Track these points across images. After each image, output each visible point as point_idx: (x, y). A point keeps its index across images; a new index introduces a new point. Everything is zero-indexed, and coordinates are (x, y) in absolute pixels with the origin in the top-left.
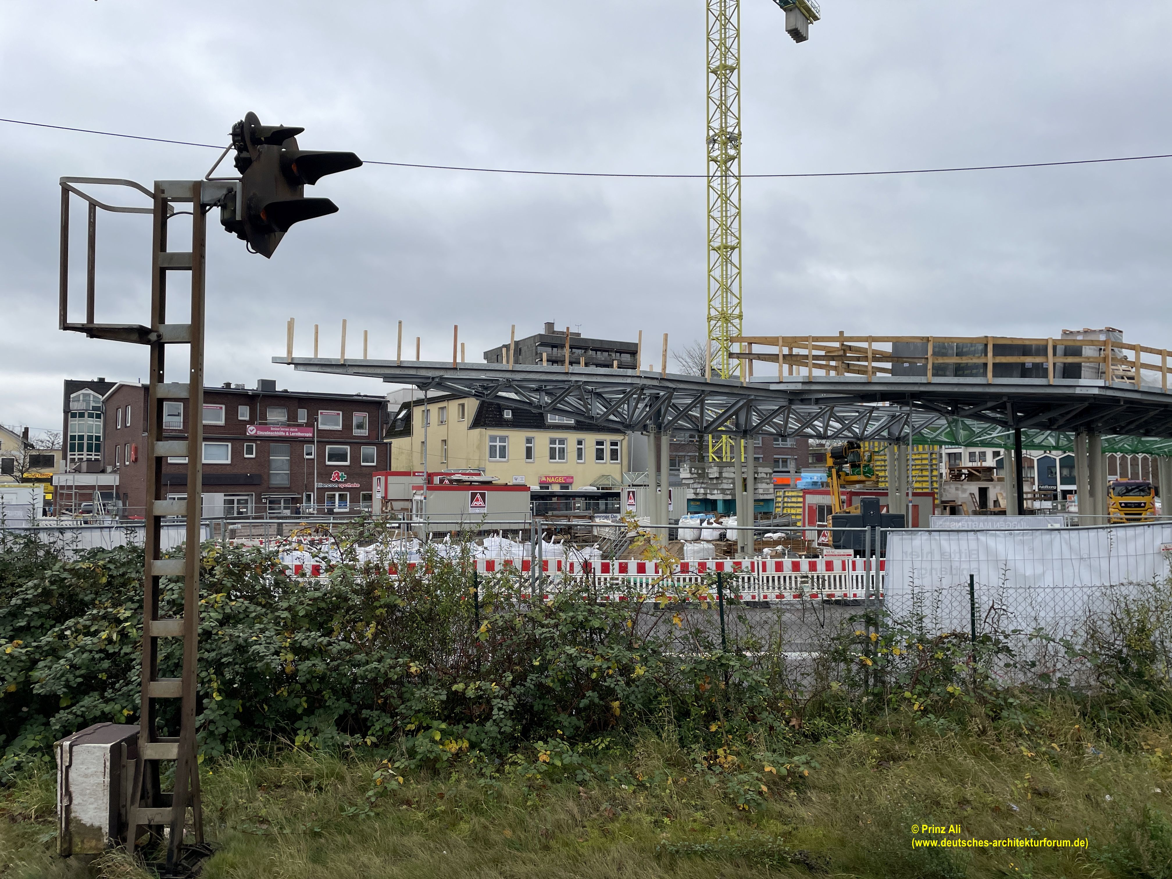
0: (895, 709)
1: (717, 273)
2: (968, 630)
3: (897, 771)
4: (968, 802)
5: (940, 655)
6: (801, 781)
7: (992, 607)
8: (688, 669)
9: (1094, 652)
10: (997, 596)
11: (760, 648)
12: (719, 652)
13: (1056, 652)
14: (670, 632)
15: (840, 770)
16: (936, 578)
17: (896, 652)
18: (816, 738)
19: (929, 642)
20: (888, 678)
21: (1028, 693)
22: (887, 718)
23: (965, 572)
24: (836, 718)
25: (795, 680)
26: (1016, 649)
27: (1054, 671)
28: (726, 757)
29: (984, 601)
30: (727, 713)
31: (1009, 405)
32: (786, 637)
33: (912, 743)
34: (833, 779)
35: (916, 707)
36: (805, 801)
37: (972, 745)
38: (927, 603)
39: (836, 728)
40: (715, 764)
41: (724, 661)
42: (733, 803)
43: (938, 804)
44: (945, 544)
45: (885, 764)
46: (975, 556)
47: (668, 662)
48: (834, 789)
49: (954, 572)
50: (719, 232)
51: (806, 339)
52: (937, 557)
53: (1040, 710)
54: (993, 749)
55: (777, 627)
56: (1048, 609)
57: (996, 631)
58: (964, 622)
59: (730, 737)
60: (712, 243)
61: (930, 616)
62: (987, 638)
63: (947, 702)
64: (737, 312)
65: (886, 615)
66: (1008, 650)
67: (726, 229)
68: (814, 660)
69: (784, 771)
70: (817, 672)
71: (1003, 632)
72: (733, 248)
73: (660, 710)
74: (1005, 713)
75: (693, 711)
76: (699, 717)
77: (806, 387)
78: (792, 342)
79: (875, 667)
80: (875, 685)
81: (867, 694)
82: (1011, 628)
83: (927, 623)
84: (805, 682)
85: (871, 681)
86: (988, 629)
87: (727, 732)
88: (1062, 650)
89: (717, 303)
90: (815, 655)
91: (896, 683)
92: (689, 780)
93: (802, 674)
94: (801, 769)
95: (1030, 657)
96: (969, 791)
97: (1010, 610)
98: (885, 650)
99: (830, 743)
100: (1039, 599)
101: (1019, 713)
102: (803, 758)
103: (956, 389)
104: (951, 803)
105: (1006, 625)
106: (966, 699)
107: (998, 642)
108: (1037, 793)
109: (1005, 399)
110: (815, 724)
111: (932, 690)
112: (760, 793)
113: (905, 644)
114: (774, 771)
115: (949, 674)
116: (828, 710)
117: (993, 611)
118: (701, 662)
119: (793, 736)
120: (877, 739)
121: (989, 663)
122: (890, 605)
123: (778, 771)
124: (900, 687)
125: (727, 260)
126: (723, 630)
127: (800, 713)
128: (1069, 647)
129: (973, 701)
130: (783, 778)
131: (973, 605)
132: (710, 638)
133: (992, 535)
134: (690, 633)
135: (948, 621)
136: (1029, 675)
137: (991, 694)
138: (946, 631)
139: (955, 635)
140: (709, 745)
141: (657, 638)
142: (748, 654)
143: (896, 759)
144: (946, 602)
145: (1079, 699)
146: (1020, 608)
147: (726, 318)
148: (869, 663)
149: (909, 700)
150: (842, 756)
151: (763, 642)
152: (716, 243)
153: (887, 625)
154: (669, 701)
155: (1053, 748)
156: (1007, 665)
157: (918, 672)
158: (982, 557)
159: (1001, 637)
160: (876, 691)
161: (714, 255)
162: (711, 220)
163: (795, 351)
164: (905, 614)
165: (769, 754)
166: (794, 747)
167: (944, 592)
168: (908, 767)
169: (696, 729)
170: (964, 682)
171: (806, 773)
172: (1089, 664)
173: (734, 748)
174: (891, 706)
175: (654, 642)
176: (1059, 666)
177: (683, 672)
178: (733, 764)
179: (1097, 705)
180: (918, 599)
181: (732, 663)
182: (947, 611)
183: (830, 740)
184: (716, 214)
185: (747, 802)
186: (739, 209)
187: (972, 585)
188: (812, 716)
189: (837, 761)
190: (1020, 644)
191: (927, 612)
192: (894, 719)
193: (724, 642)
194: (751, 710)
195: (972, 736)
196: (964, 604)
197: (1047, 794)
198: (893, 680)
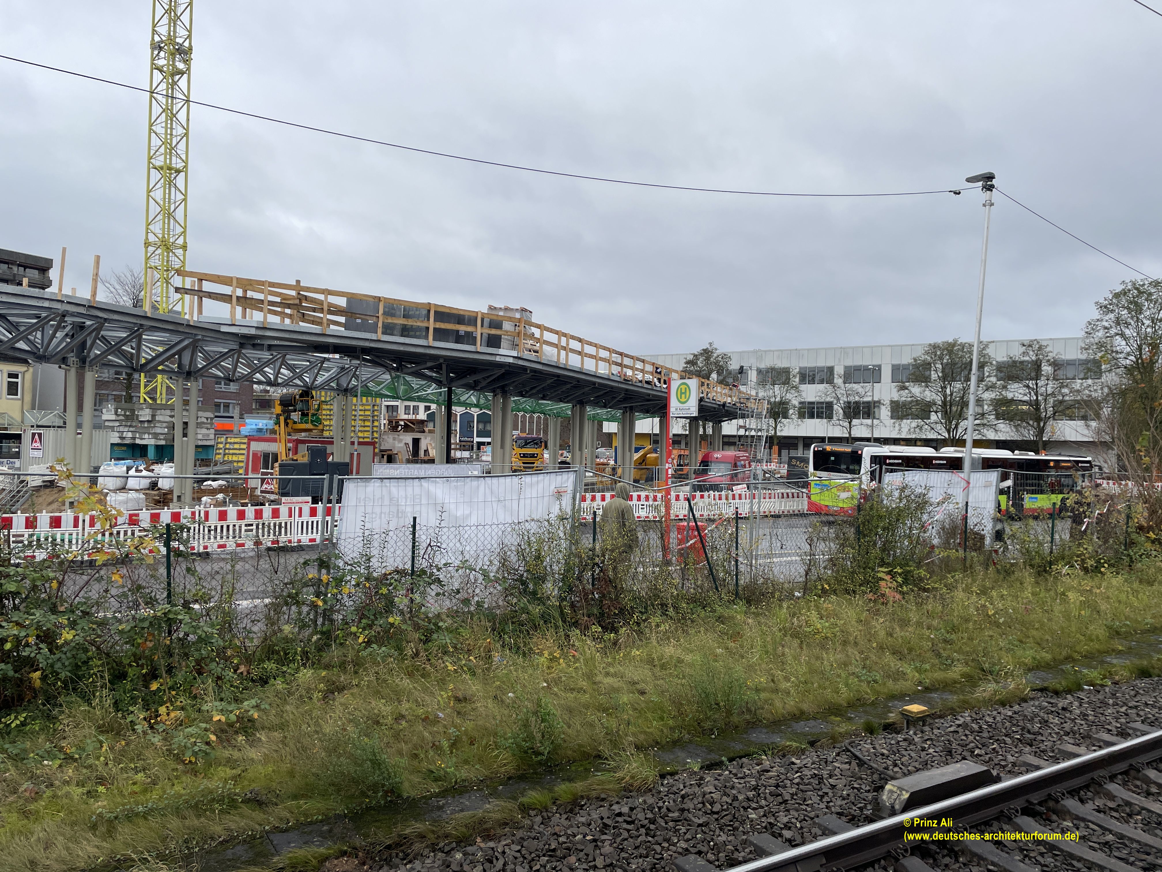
0: (341, 644)
1: (158, 194)
2: (408, 566)
3: (342, 700)
4: (403, 717)
5: (384, 591)
6: (250, 724)
7: (430, 545)
8: (129, 628)
9: (504, 577)
10: (433, 534)
11: (209, 599)
12: (163, 607)
13: (476, 580)
14: (106, 591)
15: (288, 708)
16: (384, 521)
17: (346, 591)
18: (264, 681)
19: (375, 579)
20: (335, 617)
21: (453, 616)
22: (335, 653)
23: (409, 515)
24: (285, 659)
25: (245, 628)
26: (445, 580)
27: (473, 597)
28: (168, 714)
29: (423, 539)
30: (170, 670)
31: (444, 367)
32: (238, 586)
33: (356, 673)
34: (282, 717)
35: (360, 640)
36: (253, 743)
37: (408, 667)
38: (376, 544)
39: (285, 669)
40: (157, 723)
41: (171, 616)
42: (178, 759)
43: (378, 723)
44: (394, 490)
45: (331, 696)
46: (418, 501)
47: (103, 623)
48: (282, 727)
49: (400, 515)
50: (162, 150)
51: (262, 283)
52: (387, 502)
53: (461, 630)
54: (424, 668)
55: (229, 576)
56: (472, 544)
57: (431, 566)
58: (406, 560)
59: (174, 693)
60: (152, 161)
61: (377, 556)
62: (423, 572)
63: (387, 632)
64: (180, 241)
65: (338, 557)
66: (439, 581)
67: (171, 150)
68: (266, 606)
69: (233, 717)
70: (268, 617)
71: (436, 566)
72: (178, 171)
73: (91, 676)
74: (435, 636)
75: (131, 672)
76: (138, 677)
77: (260, 333)
78: (246, 284)
79: (326, 607)
80: (323, 624)
81: (316, 633)
82: (443, 562)
83: (375, 563)
84: (255, 629)
85: (320, 621)
86: (425, 564)
87: (169, 689)
88: (481, 578)
89: (156, 228)
90: (267, 601)
91: (343, 620)
92: (127, 744)
93: (253, 621)
94: (250, 713)
95: (456, 586)
96: (405, 707)
97: (443, 546)
98: (335, 591)
99: (279, 684)
100: (466, 536)
101: (446, 634)
102: (253, 702)
103: (402, 348)
104: (390, 720)
105: (440, 560)
106: (404, 627)
107: (432, 574)
108: (458, 700)
109: (441, 361)
110: (263, 668)
111: (376, 622)
112: (208, 743)
113: (353, 583)
114: (223, 719)
115: (390, 606)
116: (278, 652)
117: (430, 548)
118: (144, 620)
119: (241, 683)
120: (324, 673)
121: (423, 594)
122: (342, 548)
123: (227, 718)
124: (347, 623)
125: (170, 183)
126: (169, 584)
127: (248, 660)
128: (485, 574)
129: (410, 628)
130: (231, 725)
131: (414, 543)
132: (153, 594)
133: (433, 482)
134: (129, 590)
135: (393, 559)
136: (454, 601)
137: (423, 620)
138: (390, 569)
139: (397, 571)
140: (148, 705)
141: (88, 598)
142: (197, 606)
143: (341, 689)
144: (392, 542)
145: (490, 618)
146: (451, 545)
147: (167, 246)
148: (320, 603)
149: (355, 634)
150: (290, 693)
151: (213, 593)
152: (159, 161)
153: (339, 567)
154: (102, 665)
155: (470, 660)
156: (438, 594)
157: (364, 607)
158: (424, 501)
159: (435, 571)
160: (324, 629)
161: (155, 175)
162: (153, 135)
163: (250, 294)
164: (355, 555)
165: (218, 703)
166: (241, 693)
167: (391, 533)
168: (352, 694)
169: (134, 690)
170: (402, 612)
171: (256, 716)
172: (499, 588)
173: (178, 703)
174: (338, 641)
175: (85, 603)
176: (477, 591)
177: (121, 632)
178: (176, 720)
179: (504, 620)
180: (367, 541)
181: (180, 617)
182: (392, 550)
183: (279, 681)
184: (159, 129)
185: (195, 754)
186: (187, 130)
187: (414, 526)
188: (261, 661)
189: (285, 699)
190: (449, 575)
191: (375, 552)
192: (340, 653)
193: (169, 596)
194: (198, 662)
195: (407, 659)
196: (406, 543)
197: (465, 699)
198: (341, 617)
